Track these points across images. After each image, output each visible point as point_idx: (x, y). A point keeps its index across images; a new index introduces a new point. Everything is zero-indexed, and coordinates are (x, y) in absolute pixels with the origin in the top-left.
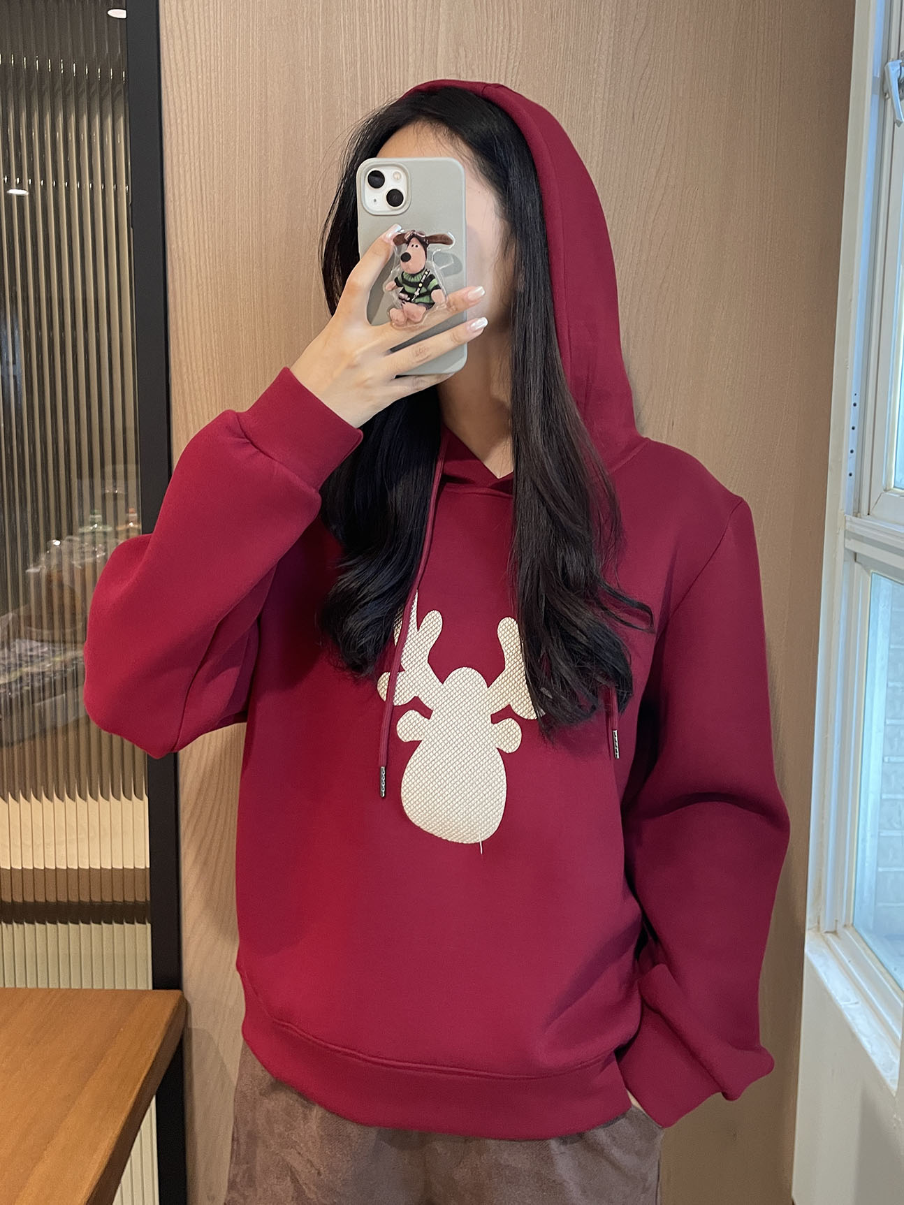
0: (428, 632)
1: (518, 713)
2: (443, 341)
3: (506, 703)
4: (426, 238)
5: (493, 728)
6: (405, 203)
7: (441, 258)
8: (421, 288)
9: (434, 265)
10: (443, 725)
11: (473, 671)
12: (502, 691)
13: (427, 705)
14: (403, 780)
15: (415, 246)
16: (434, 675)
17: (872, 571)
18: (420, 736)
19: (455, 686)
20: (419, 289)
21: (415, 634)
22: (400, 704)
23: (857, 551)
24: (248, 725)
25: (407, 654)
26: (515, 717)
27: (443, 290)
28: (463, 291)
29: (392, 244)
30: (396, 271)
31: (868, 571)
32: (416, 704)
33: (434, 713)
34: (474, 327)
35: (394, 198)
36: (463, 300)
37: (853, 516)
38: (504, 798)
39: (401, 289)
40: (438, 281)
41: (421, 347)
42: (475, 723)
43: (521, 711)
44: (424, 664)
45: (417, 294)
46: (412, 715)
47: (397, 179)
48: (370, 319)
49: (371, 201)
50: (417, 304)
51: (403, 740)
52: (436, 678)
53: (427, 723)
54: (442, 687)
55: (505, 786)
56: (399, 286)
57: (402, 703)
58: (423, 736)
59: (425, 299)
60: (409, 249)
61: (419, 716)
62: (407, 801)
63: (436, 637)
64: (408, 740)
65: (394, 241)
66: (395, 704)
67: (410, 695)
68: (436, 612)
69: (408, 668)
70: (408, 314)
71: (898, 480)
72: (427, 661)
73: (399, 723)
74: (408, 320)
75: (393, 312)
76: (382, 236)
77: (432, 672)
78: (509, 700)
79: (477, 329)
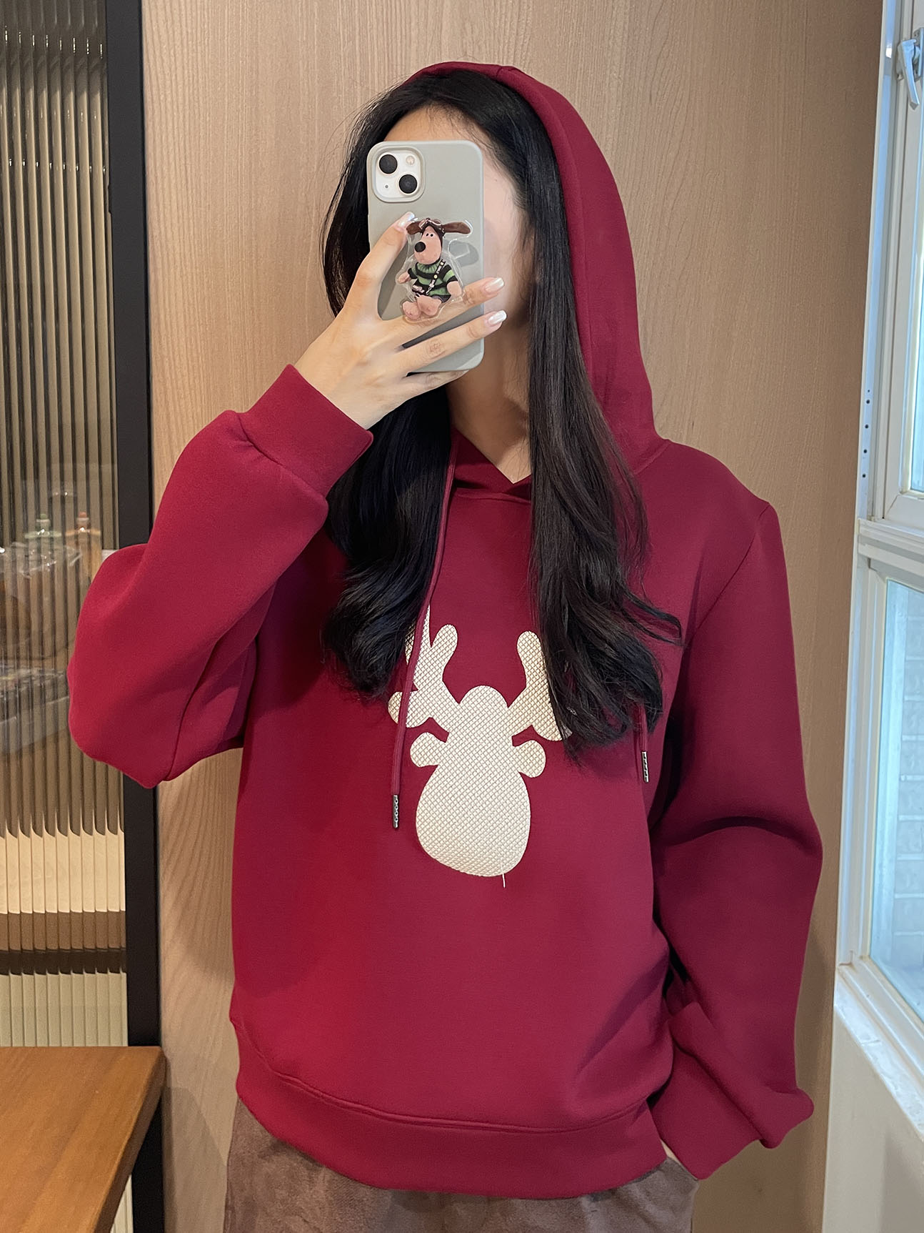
0: (442, 648)
1: (542, 735)
2: (459, 336)
3: (529, 724)
4: (442, 226)
5: (515, 751)
6: (418, 190)
7: (456, 248)
8: (436, 280)
9: (450, 255)
10: (460, 748)
11: (492, 689)
12: (523, 711)
13: (443, 726)
14: (418, 808)
15: (430, 235)
16: (449, 694)
17: (887, 578)
18: (436, 760)
19: (473, 706)
20: (434, 281)
21: (428, 650)
22: (413, 726)
23: (870, 556)
24: (244, 750)
25: (420, 672)
26: (538, 738)
27: (459, 282)
28: (481, 283)
29: (406, 232)
30: (410, 261)
31: (884, 580)
32: (431, 726)
33: (450, 735)
34: (492, 321)
35: (408, 184)
36: (481, 292)
37: (867, 519)
38: (528, 827)
39: (416, 280)
40: (455, 273)
41: (436, 342)
42: (495, 746)
43: (545, 732)
44: (438, 682)
45: (432, 286)
46: (427, 737)
47: (411, 164)
48: (380, 313)
49: (382, 187)
50: (431, 296)
51: (417, 765)
52: (451, 697)
53: (444, 746)
54: (459, 707)
55: (529, 813)
56: (412, 278)
57: (416, 725)
58: (439, 761)
59: (441, 292)
60: (424, 239)
61: (434, 739)
62: (423, 832)
63: (451, 653)
64: (422, 766)
65: (407, 229)
66: (408, 726)
67: (424, 716)
68: (450, 626)
69: (421, 687)
70: (422, 307)
71: (915, 481)
72: (441, 680)
73: (412, 747)
74: (422, 313)
75: (405, 305)
76: (395, 224)
77: (447, 691)
78: (531, 721)
79: (496, 322)
